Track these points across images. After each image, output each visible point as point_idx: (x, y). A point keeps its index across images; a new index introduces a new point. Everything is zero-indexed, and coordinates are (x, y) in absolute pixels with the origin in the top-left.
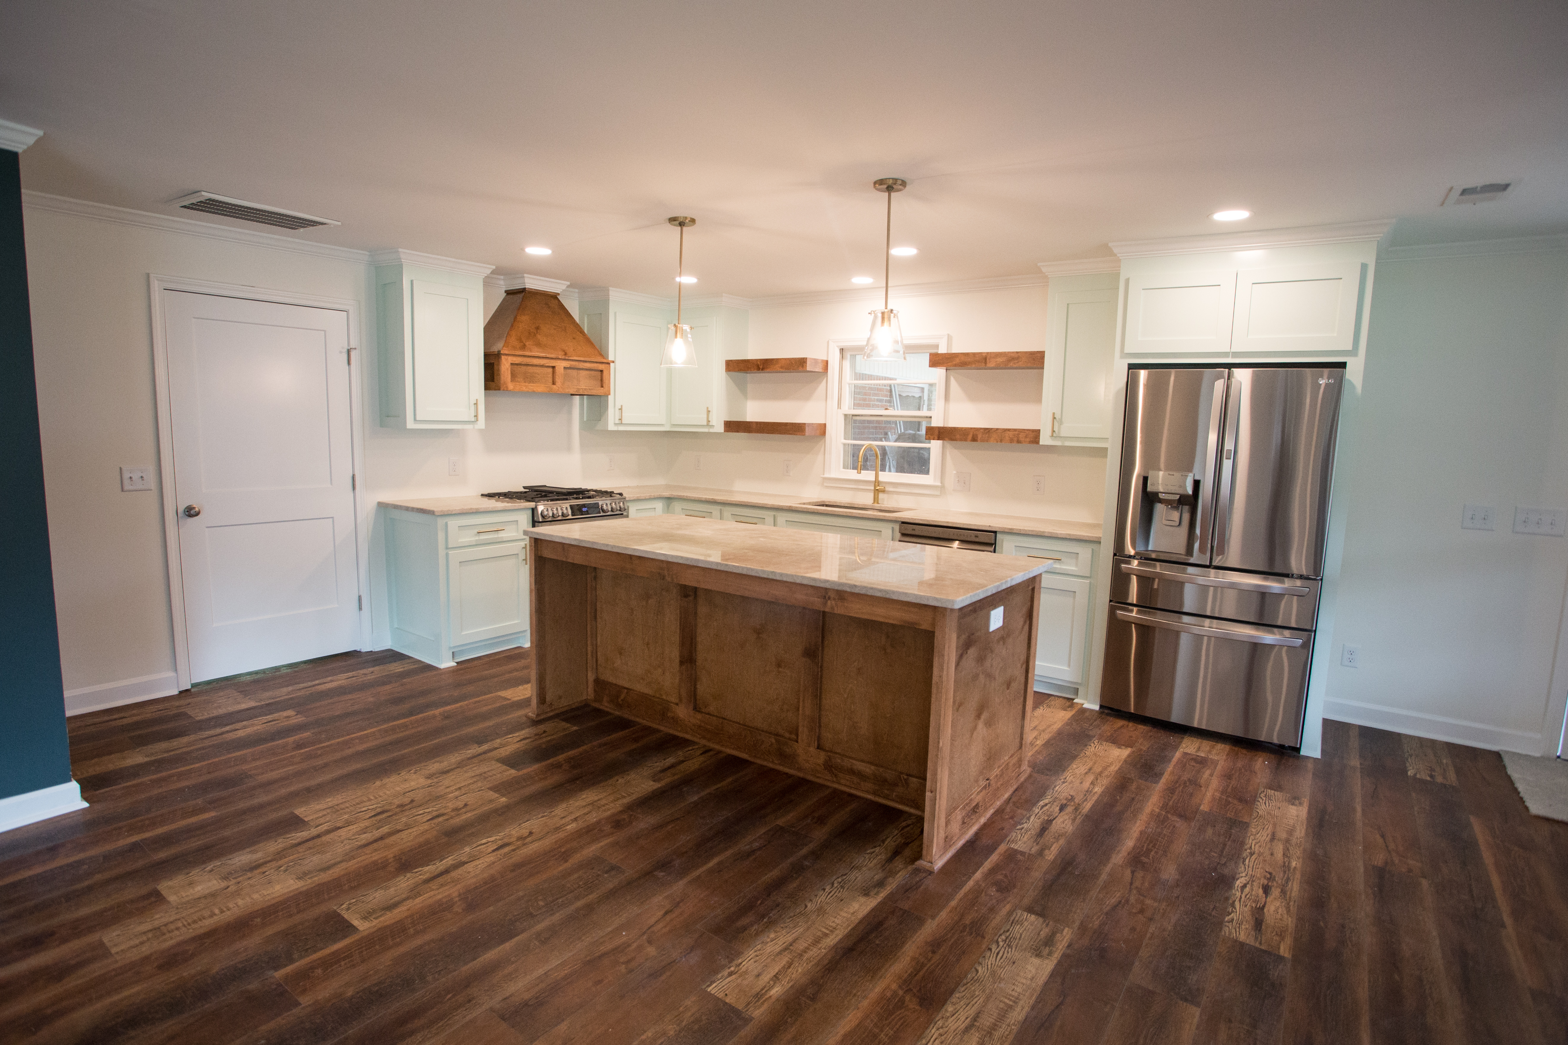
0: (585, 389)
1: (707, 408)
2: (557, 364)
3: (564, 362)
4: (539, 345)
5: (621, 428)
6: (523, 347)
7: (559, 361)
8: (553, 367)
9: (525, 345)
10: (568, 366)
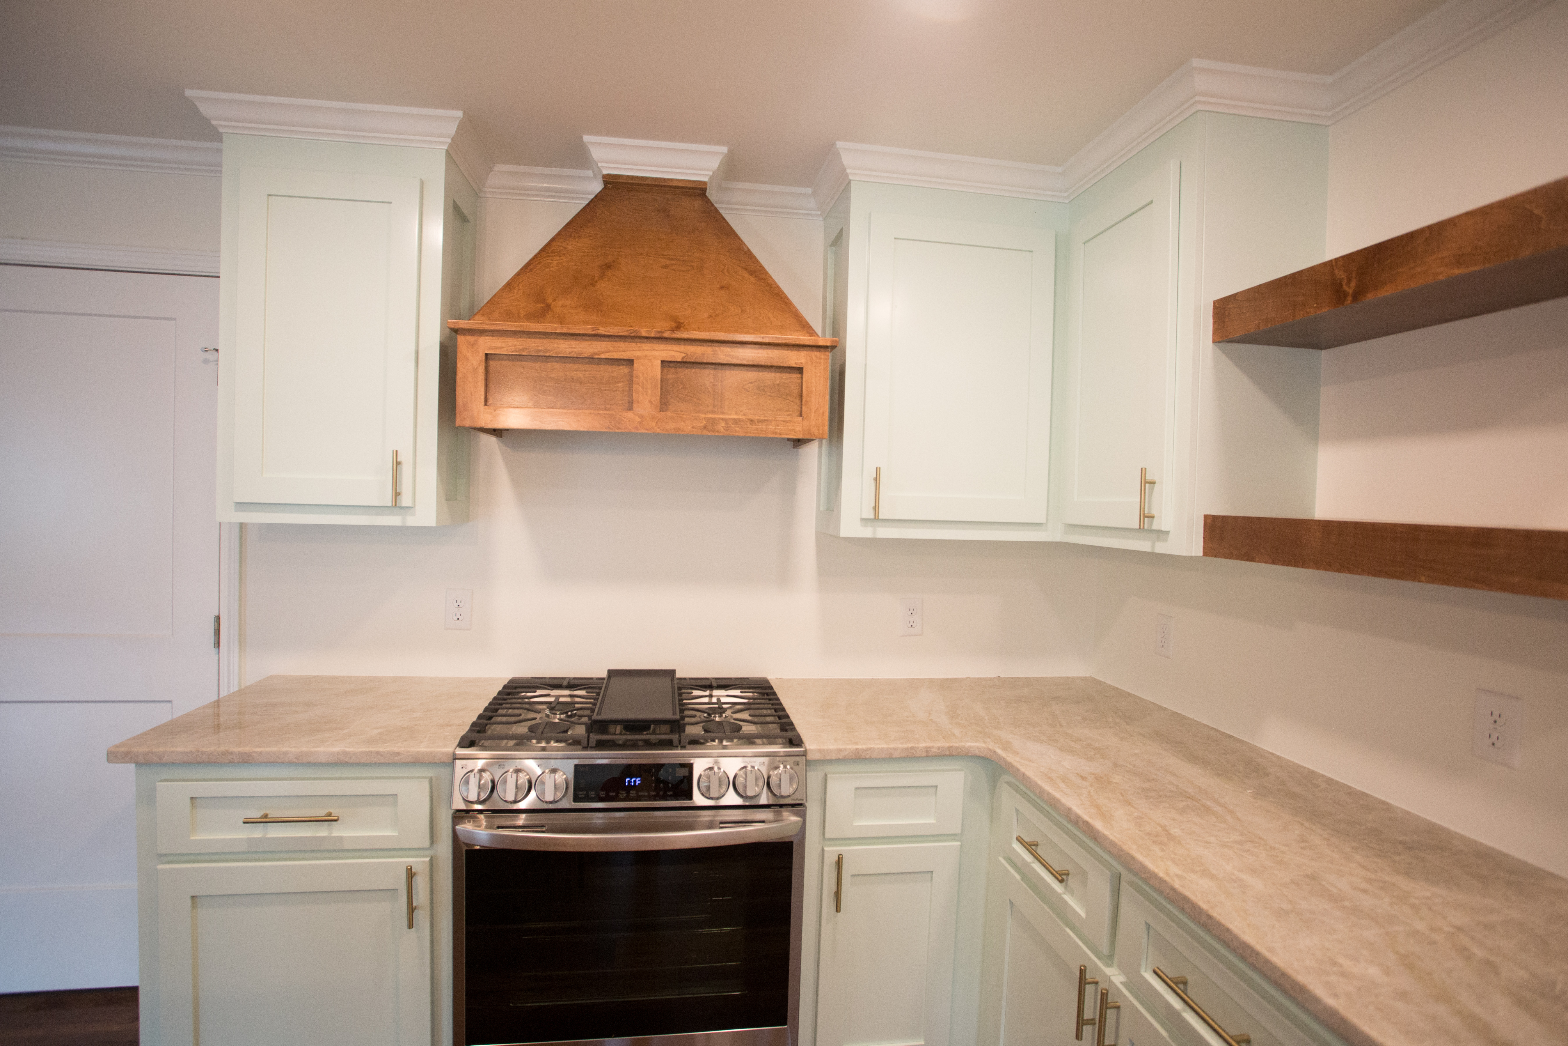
0: (736, 422)
1: (1143, 471)
2: (638, 353)
3: (662, 346)
4: (595, 306)
5: (885, 532)
6: (543, 312)
7: (646, 346)
8: (630, 362)
9: (548, 308)
10: (679, 357)
